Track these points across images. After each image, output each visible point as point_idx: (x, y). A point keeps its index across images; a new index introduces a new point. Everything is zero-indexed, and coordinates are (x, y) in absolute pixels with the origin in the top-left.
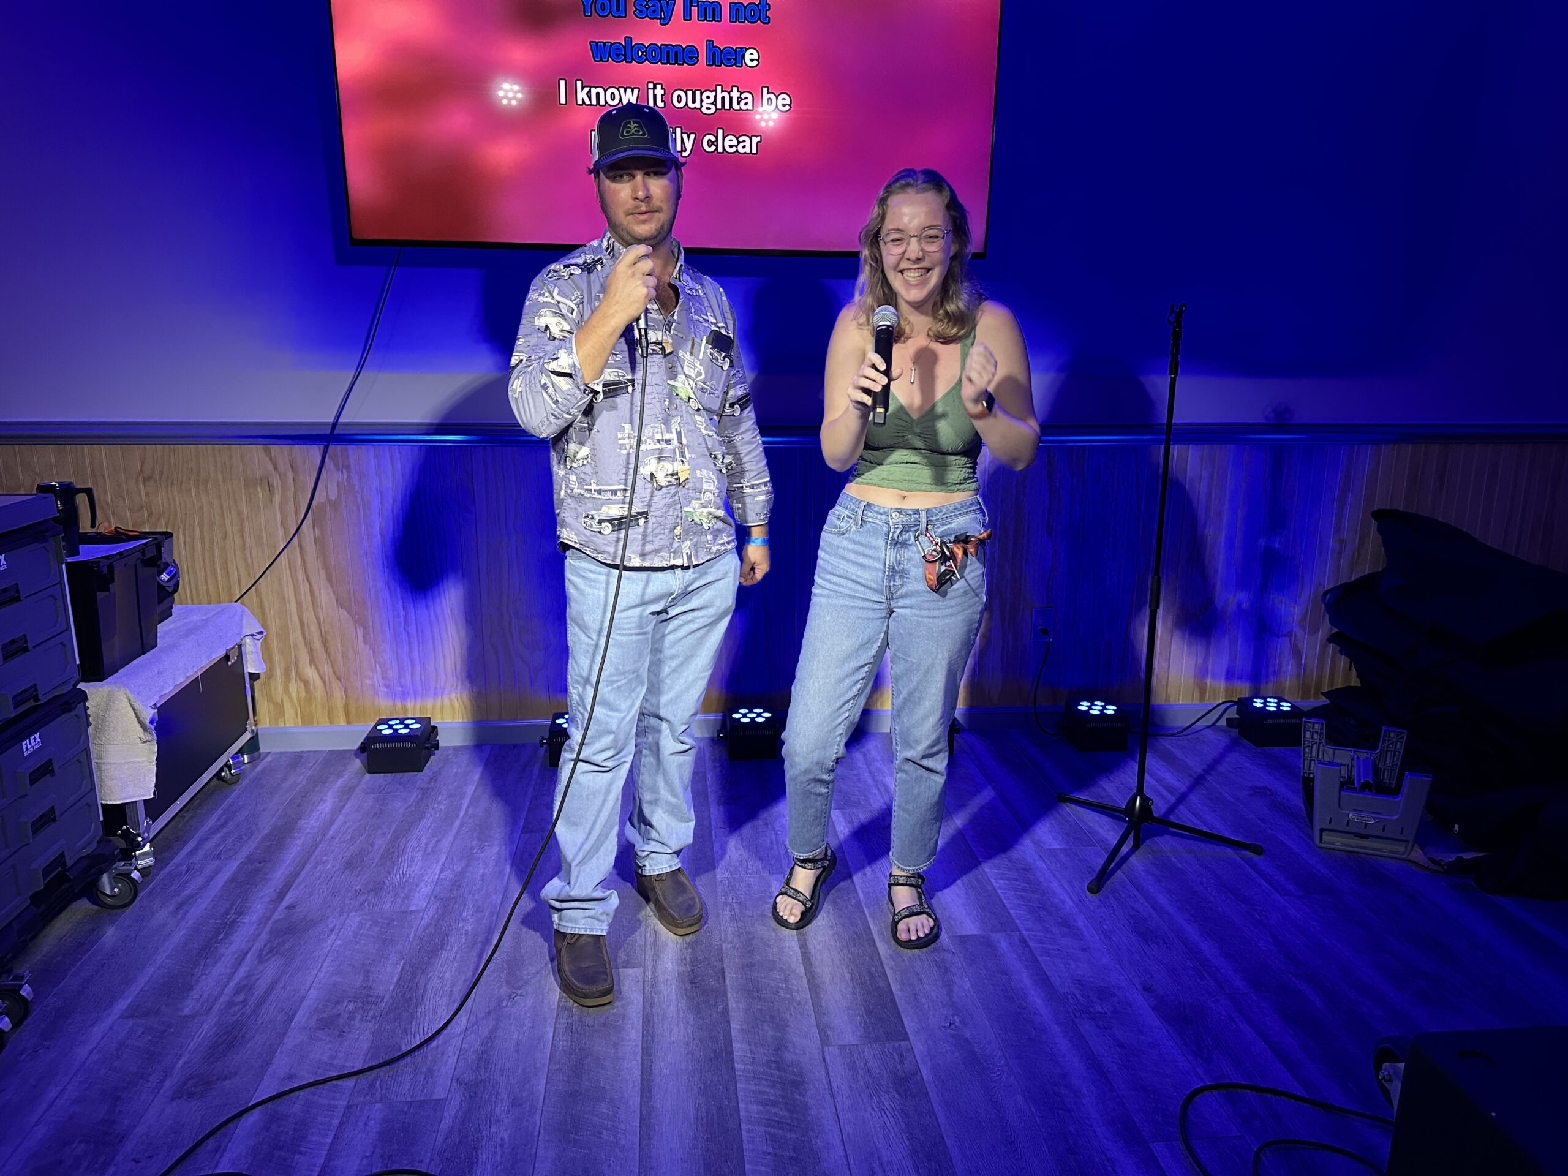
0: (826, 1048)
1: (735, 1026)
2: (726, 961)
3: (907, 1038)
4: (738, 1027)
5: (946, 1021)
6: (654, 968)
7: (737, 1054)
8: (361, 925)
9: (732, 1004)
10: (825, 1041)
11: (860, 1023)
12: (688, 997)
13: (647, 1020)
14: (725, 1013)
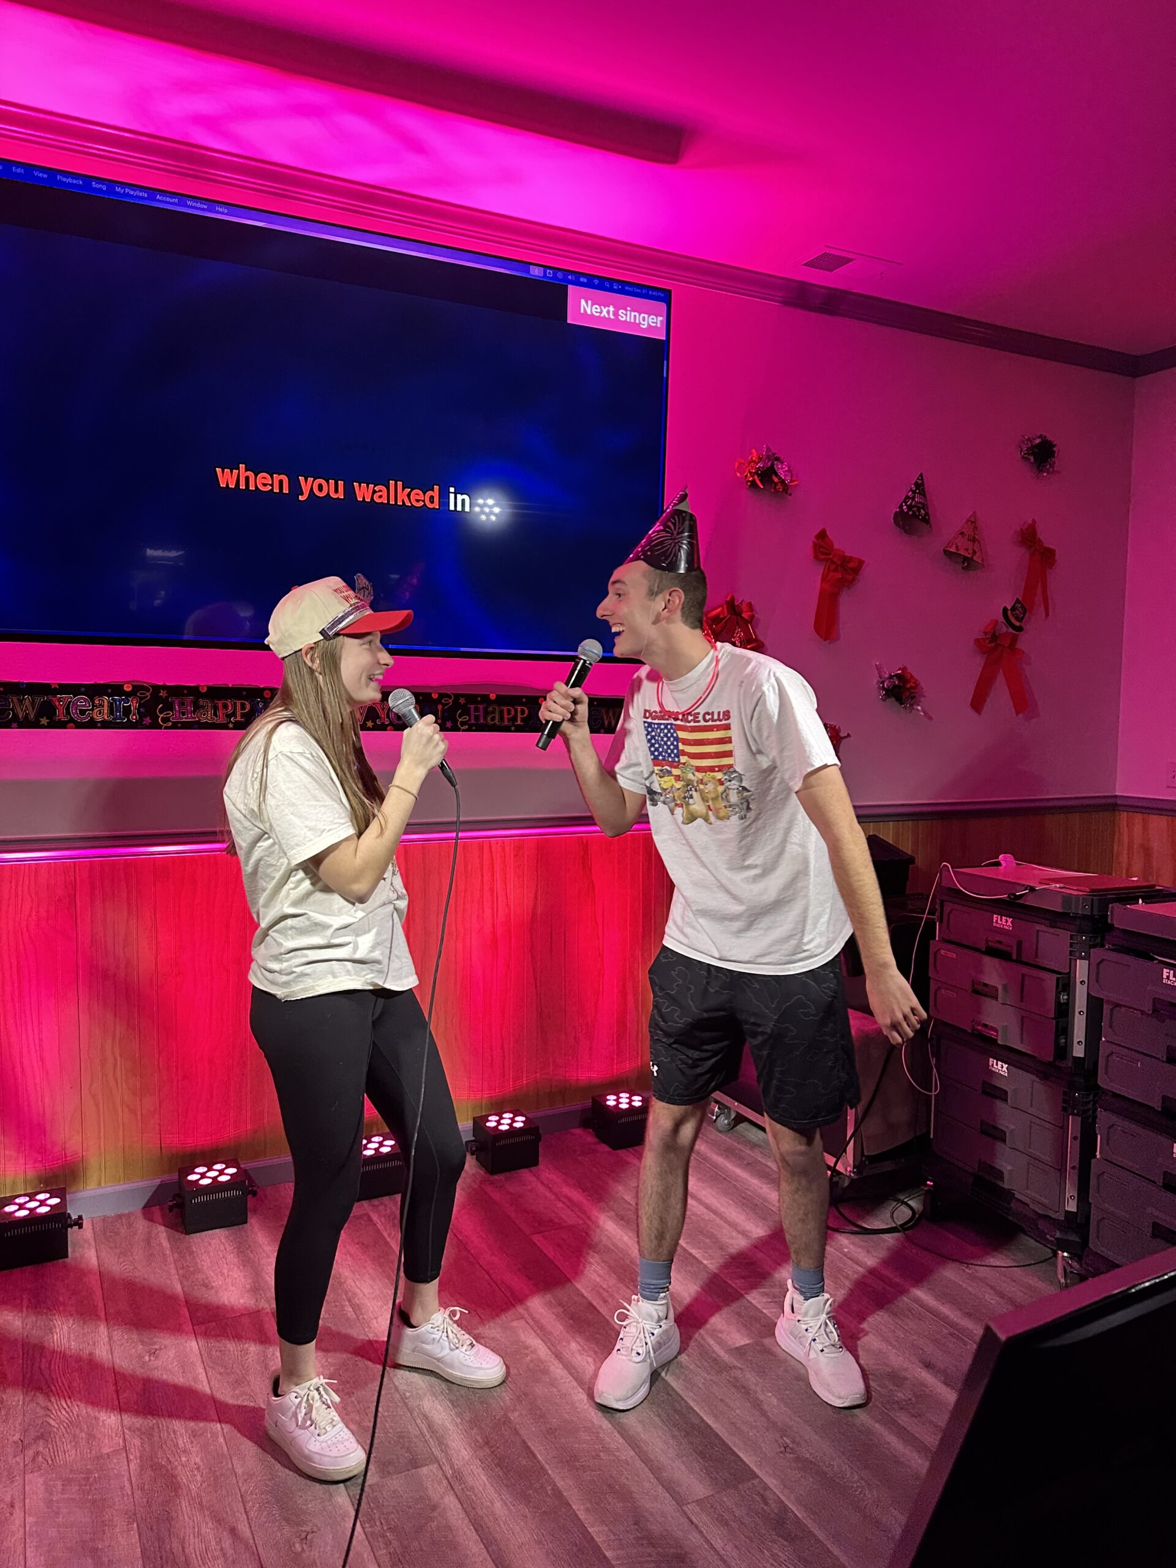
0: (685, 1508)
1: (579, 1508)
2: (522, 1432)
3: (755, 1476)
4: (582, 1507)
5: (780, 1447)
6: (450, 1461)
7: (599, 1540)
8: (49, 1490)
9: (560, 1484)
10: (680, 1501)
11: (701, 1470)
12: (507, 1486)
13: (478, 1526)
14: (558, 1494)
